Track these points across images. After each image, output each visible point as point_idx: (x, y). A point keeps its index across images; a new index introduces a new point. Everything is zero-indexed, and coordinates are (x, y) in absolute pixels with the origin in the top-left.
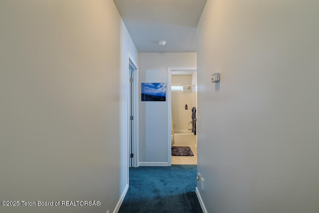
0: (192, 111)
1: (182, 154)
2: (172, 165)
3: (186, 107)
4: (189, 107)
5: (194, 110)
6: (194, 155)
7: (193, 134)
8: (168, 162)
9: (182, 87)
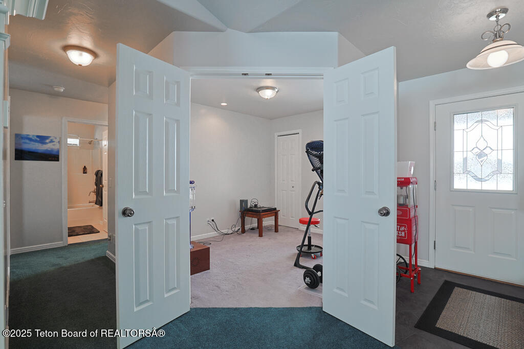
0: (97, 176)
1: (81, 233)
2: (68, 245)
3: (85, 170)
4: (88, 170)
5: (99, 175)
6: (99, 232)
7: (98, 206)
8: (62, 241)
9: (78, 140)
